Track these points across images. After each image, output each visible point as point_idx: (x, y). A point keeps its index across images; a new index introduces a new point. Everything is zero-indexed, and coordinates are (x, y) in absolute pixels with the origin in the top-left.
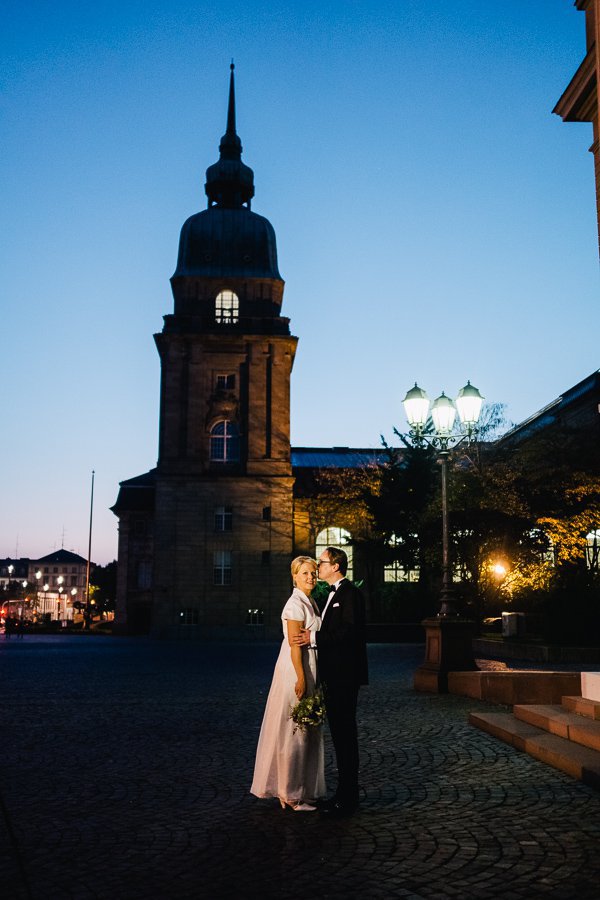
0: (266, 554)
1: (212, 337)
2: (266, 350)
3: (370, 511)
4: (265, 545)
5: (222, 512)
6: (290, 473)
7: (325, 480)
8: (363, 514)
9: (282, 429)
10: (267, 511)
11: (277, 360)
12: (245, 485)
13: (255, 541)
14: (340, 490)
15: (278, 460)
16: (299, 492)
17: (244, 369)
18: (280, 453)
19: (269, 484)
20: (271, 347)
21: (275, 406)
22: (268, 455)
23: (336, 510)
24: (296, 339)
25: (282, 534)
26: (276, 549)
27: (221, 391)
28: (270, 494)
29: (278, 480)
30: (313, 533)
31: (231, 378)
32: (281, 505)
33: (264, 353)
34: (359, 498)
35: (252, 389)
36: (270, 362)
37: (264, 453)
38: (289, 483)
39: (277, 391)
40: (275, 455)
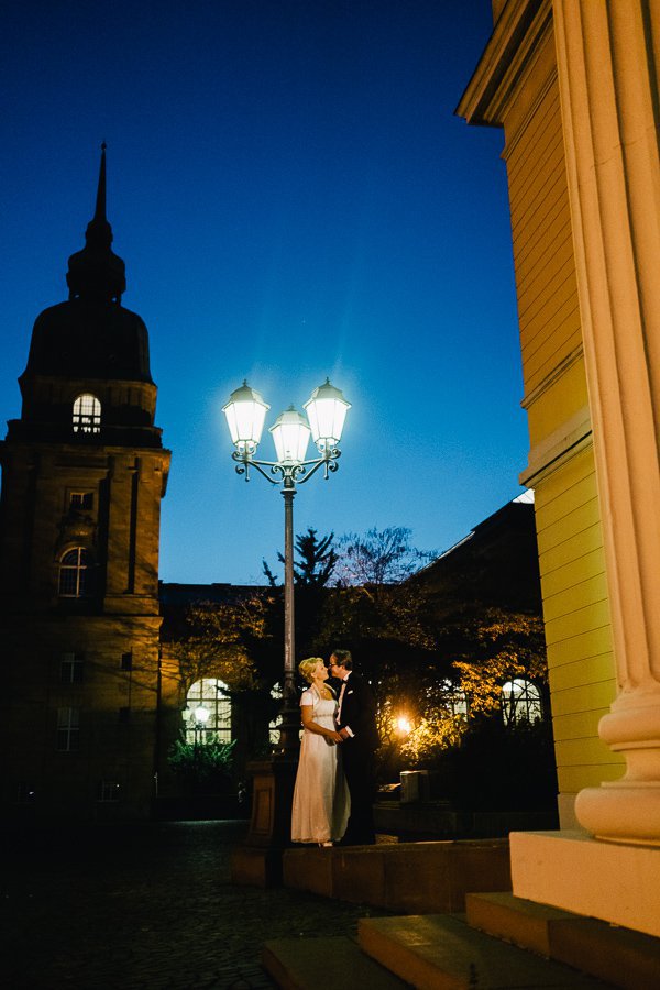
0: (125, 711)
1: (66, 448)
2: (132, 464)
3: (250, 657)
4: (122, 700)
5: (70, 658)
6: (157, 613)
7: (199, 620)
8: (243, 660)
9: (149, 558)
10: (128, 657)
11: (145, 477)
12: (101, 626)
13: (111, 696)
14: (216, 632)
15: (142, 596)
16: (166, 635)
17: (105, 487)
18: (145, 587)
19: (130, 625)
20: (138, 463)
21: (140, 531)
22: (131, 589)
23: (211, 657)
24: (168, 453)
25: (143, 686)
26: (136, 704)
27: (76, 512)
28: (130, 636)
29: (142, 620)
30: (184, 685)
31: (89, 498)
32: (145, 651)
33: (130, 468)
34: (238, 642)
35: (113, 510)
36: (136, 478)
37: (125, 587)
38: (156, 624)
39: (144, 514)
40: (139, 590)
